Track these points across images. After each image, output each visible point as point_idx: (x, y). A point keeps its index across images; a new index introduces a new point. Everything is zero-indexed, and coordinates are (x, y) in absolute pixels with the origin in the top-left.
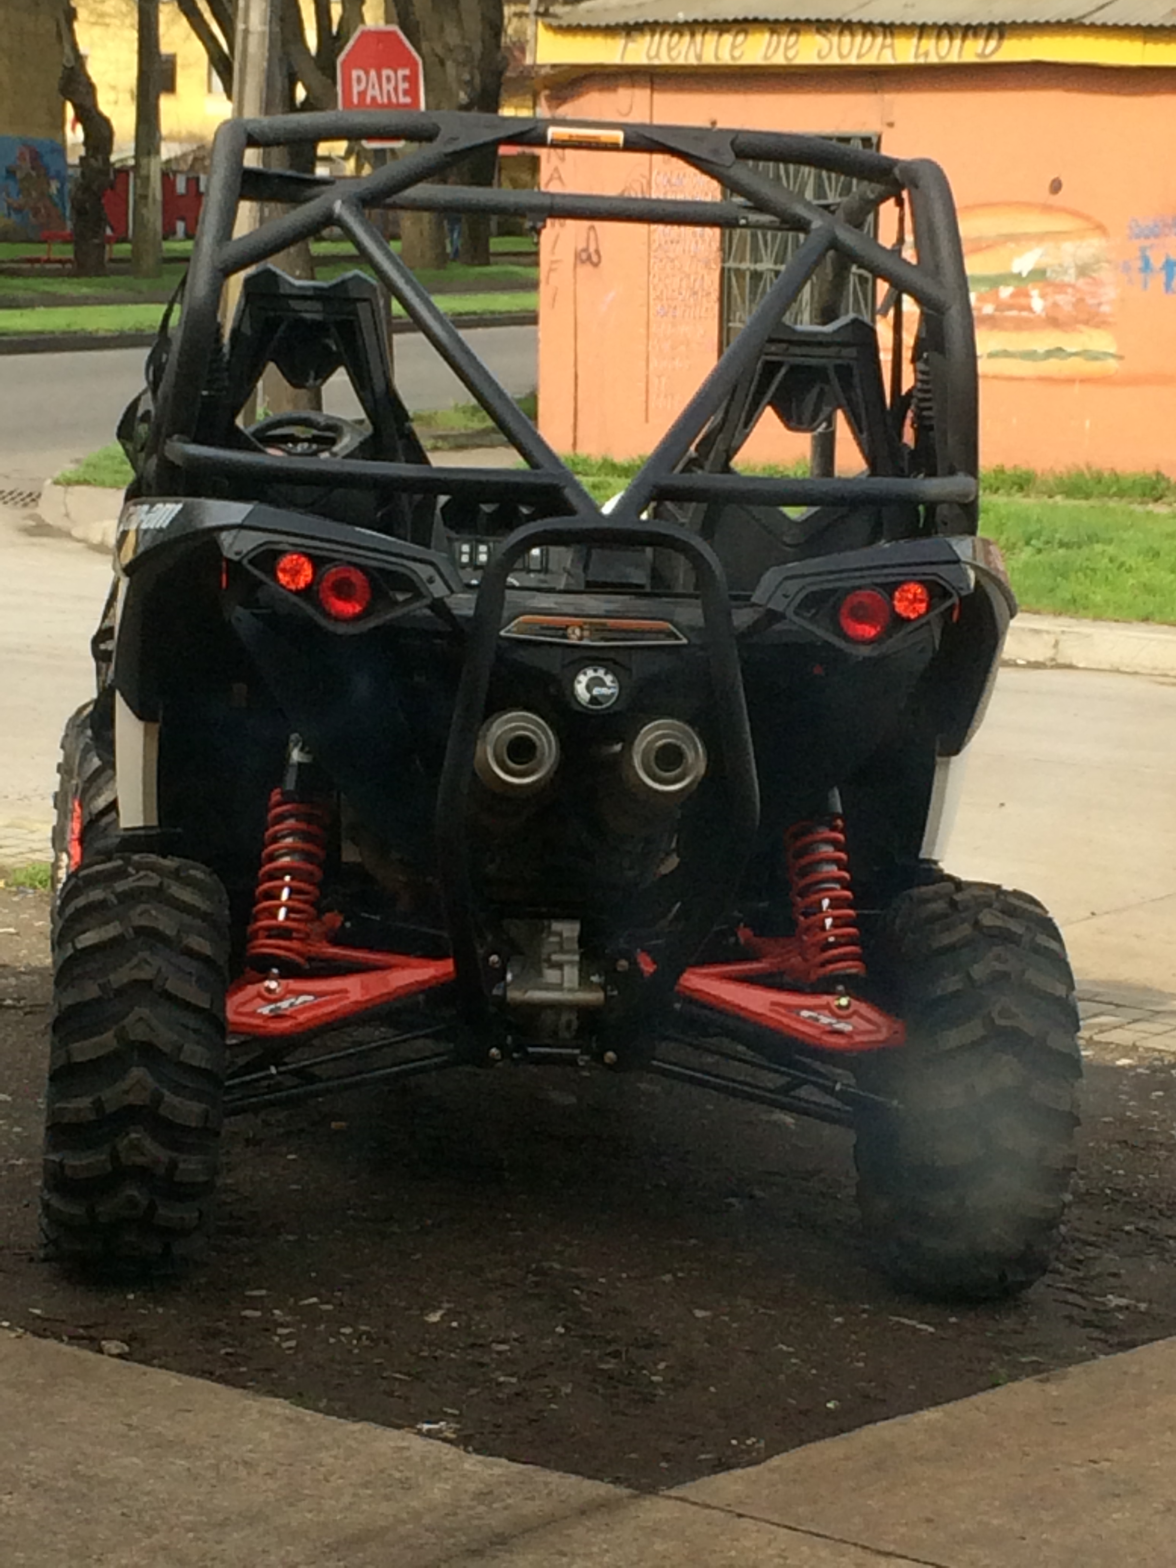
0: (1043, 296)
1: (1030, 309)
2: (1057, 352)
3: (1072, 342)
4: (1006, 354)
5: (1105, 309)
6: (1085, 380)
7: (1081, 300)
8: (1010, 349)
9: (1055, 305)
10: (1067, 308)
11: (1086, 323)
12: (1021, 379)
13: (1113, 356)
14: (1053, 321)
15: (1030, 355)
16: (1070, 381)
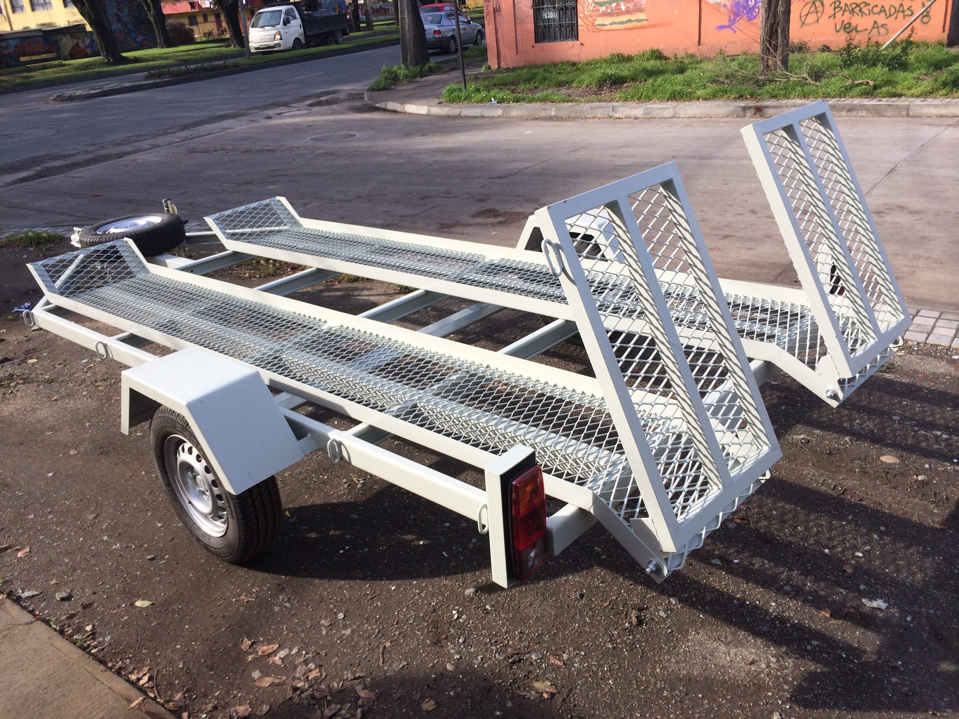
0: (625, 5)
1: (621, 9)
2: (629, 21)
3: (633, 17)
4: (615, 23)
5: (643, 6)
6: (637, 28)
7: (635, 5)
8: (616, 21)
9: (628, 7)
10: (632, 8)
11: (637, 11)
12: (619, 30)
13: (646, 20)
14: (628, 12)
15: (622, 23)
16: (633, 29)
